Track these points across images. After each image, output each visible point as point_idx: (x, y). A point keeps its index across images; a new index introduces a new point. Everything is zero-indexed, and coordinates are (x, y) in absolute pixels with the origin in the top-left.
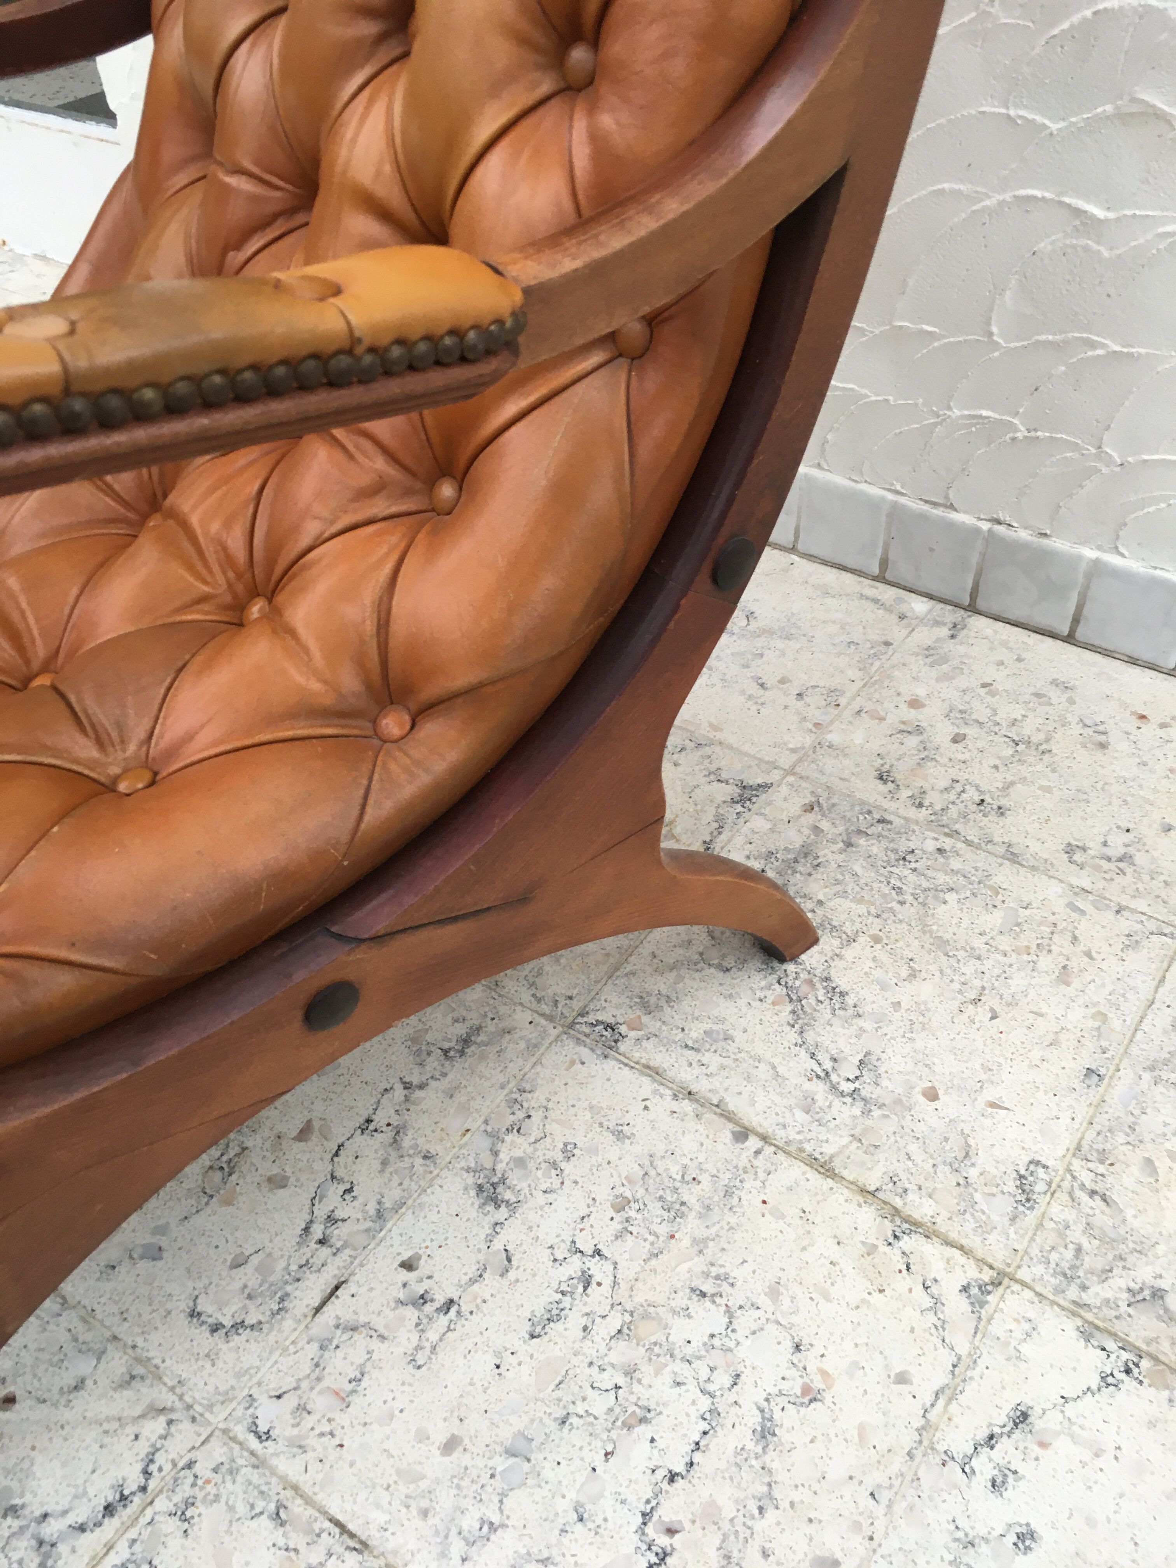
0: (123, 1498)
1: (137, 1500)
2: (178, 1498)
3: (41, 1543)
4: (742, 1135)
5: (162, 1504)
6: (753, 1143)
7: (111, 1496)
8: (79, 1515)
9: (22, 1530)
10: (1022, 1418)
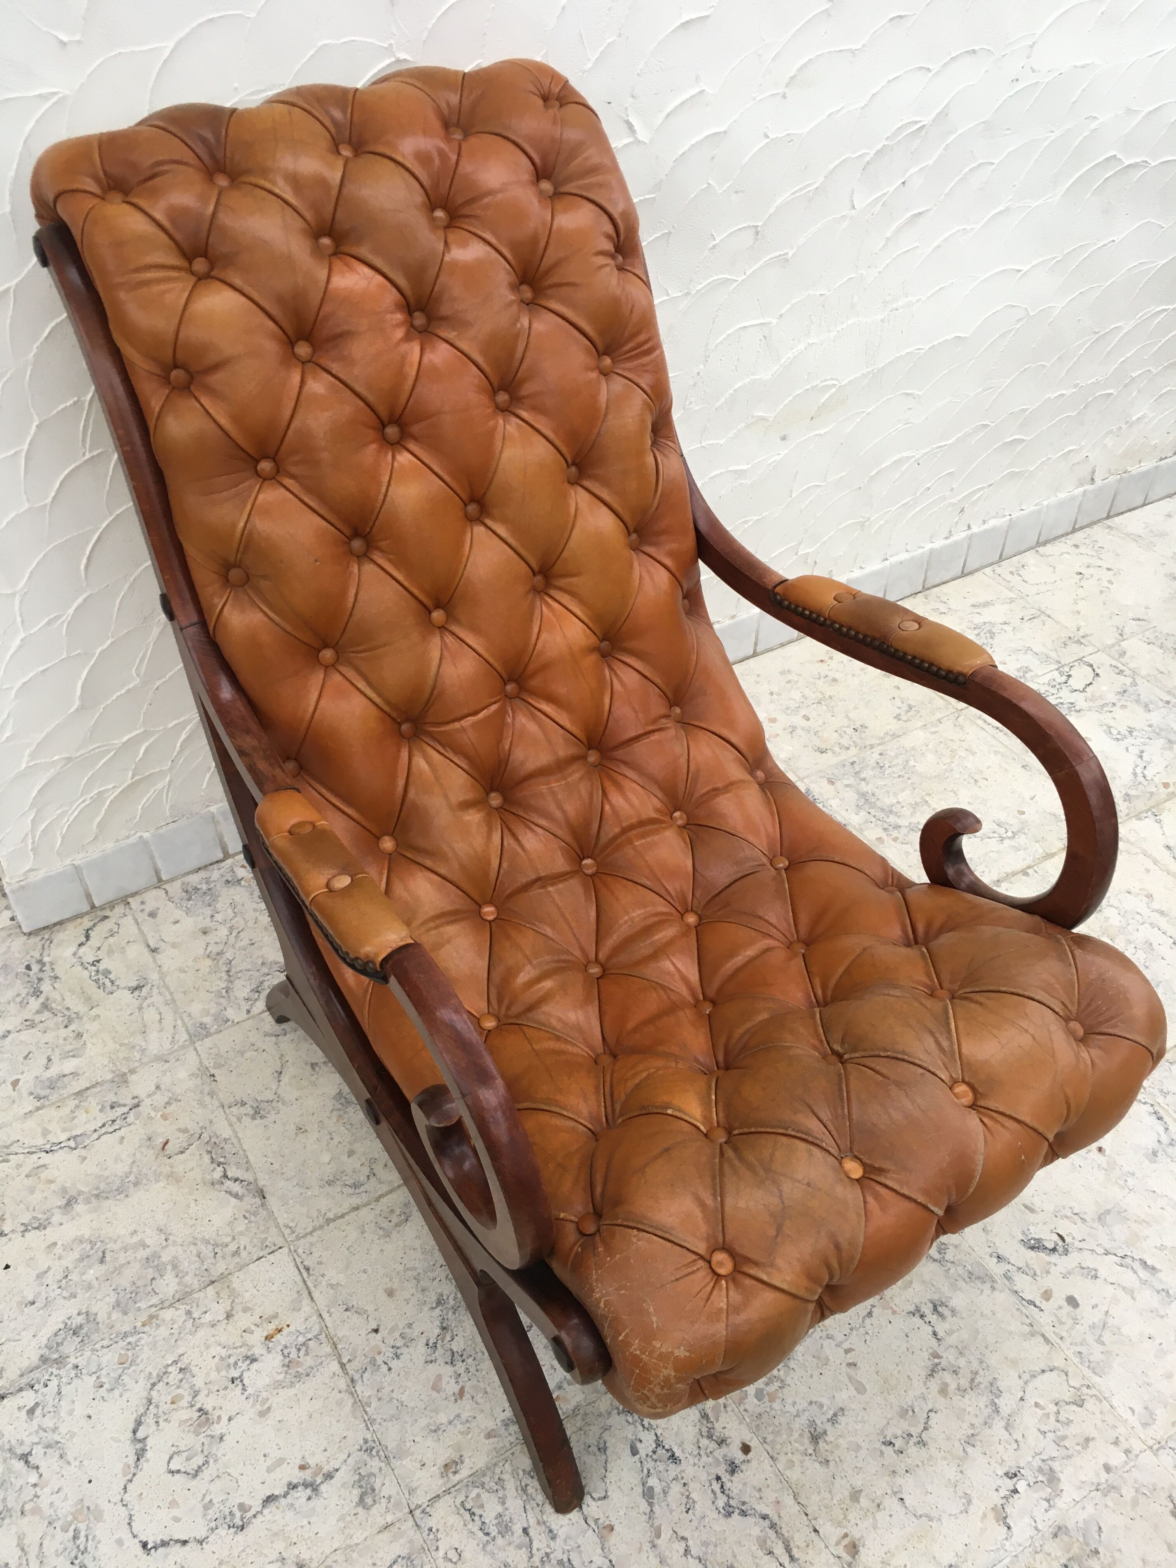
0: (1155, 1113)
1: (1156, 1108)
2: (1159, 1094)
3: (1171, 1144)
4: (1025, 873)
5: (1160, 1100)
6: (1030, 871)
7: (1154, 1117)
8: (1161, 1130)
9: (1164, 1150)
10: (1168, 847)
